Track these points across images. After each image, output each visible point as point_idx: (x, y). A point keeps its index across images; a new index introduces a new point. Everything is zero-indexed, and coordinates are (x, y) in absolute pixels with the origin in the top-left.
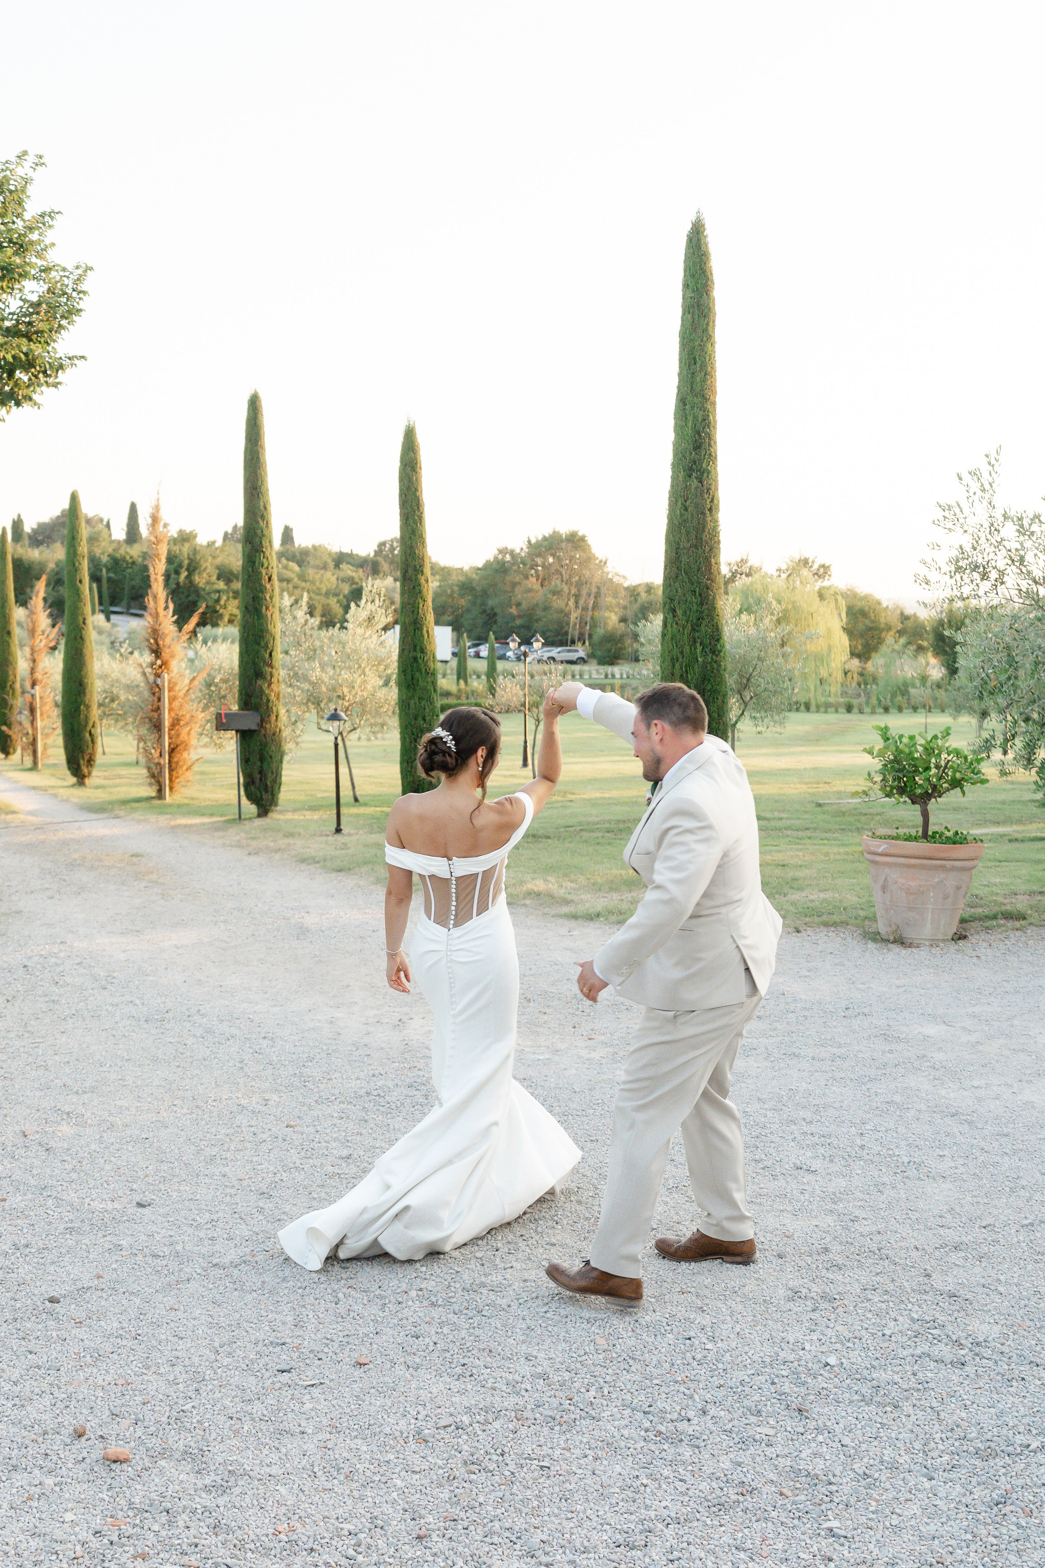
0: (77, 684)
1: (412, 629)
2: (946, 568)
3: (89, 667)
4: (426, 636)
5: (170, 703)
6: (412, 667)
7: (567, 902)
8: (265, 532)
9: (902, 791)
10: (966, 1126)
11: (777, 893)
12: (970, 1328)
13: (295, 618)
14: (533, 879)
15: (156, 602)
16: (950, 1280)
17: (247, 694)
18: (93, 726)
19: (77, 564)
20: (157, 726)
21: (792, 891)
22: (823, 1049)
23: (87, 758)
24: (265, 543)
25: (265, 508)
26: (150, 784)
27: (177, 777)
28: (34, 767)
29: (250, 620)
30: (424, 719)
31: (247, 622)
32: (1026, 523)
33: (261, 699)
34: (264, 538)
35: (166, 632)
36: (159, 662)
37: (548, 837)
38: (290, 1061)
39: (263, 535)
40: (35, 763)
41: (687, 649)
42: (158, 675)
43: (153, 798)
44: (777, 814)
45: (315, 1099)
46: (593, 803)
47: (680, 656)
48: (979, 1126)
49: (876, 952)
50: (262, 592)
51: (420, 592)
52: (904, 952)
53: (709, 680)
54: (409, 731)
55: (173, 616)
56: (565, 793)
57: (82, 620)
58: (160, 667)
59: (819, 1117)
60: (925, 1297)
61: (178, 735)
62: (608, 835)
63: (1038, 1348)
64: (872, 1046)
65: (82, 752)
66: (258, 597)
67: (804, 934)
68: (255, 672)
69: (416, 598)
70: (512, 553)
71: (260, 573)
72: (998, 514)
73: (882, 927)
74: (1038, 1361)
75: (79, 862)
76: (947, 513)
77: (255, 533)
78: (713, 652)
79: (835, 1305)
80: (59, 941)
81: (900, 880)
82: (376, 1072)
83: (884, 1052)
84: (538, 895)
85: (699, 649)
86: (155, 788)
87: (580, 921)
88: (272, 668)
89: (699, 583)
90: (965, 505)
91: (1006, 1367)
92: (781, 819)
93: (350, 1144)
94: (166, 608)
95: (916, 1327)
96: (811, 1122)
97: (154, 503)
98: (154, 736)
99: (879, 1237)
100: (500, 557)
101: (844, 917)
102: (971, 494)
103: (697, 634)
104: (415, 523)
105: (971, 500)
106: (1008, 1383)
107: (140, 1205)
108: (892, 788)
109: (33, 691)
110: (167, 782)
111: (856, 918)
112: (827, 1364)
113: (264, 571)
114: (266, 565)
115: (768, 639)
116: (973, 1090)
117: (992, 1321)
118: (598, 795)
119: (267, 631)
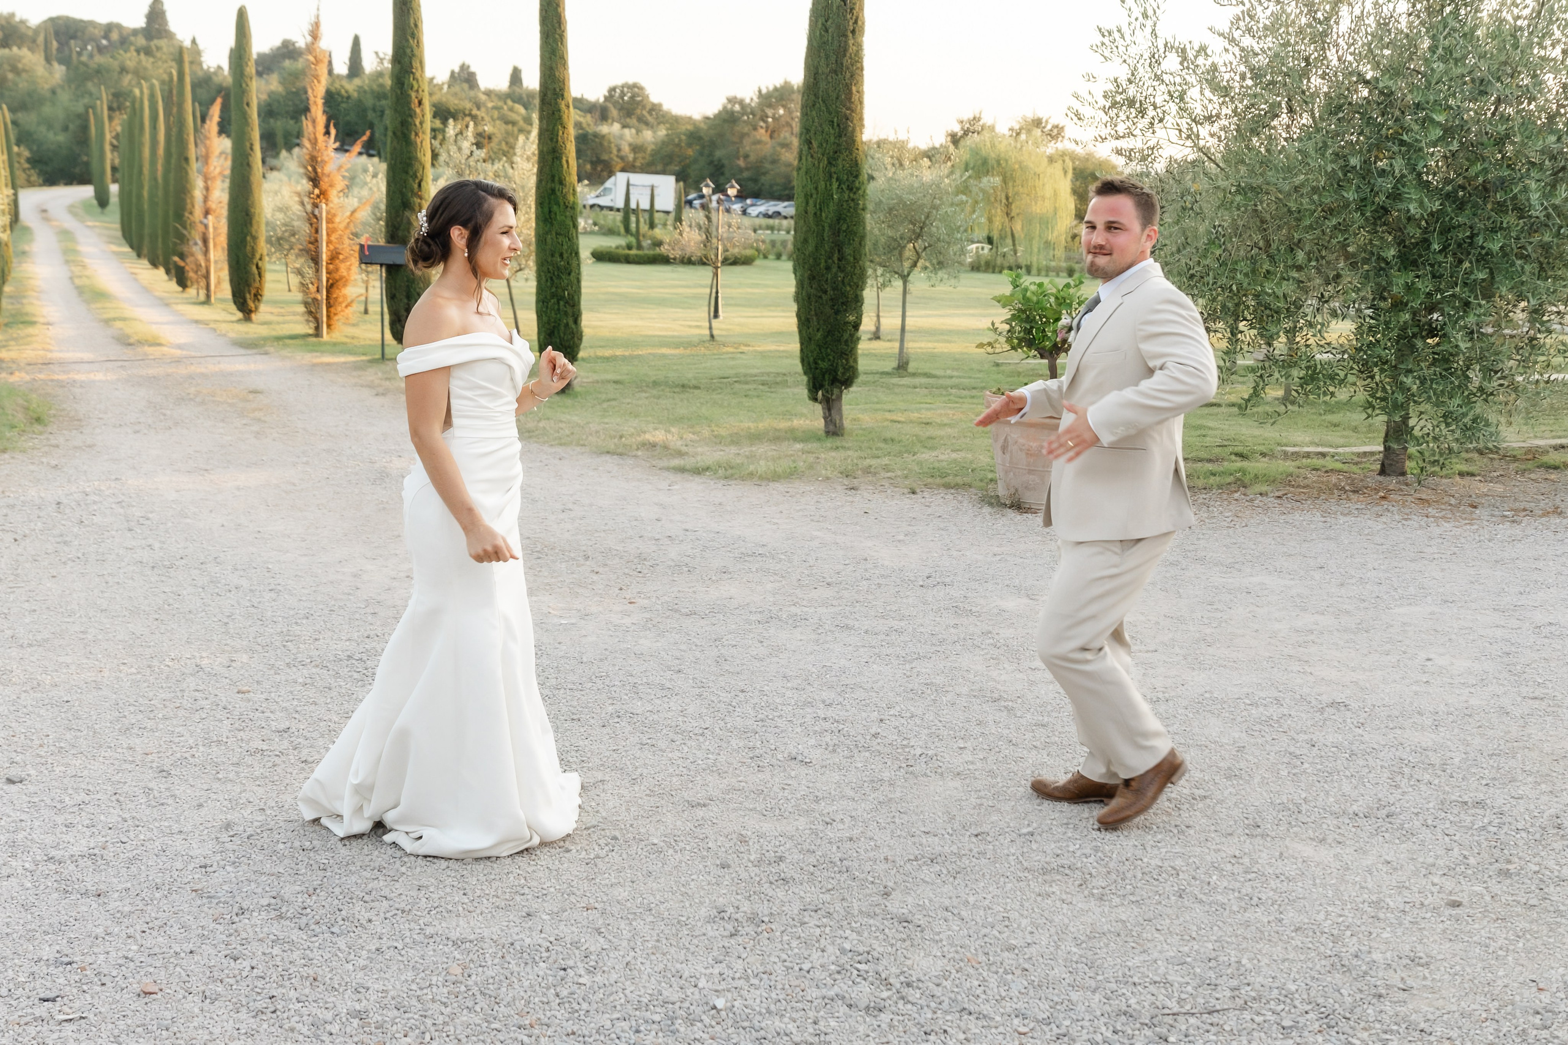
0: (244, 214)
1: (550, 158)
2: (1102, 102)
3: (256, 195)
4: (565, 166)
5: (328, 235)
6: (550, 199)
7: (680, 454)
8: (416, 52)
9: (1030, 344)
10: (1005, 713)
11: (906, 451)
12: (909, 962)
13: (460, 149)
14: (656, 429)
15: (314, 127)
16: (910, 900)
17: (394, 226)
18: (261, 259)
19: (244, 85)
20: (316, 260)
21: (923, 450)
22: (882, 621)
23: (253, 292)
24: (416, 64)
25: (416, 26)
26: (308, 321)
27: (335, 314)
28: (207, 301)
29: (398, 147)
30: (561, 255)
31: (395, 149)
32: (1191, 54)
34: (414, 58)
35: (326, 158)
36: (317, 191)
37: (696, 387)
38: (284, 617)
39: (413, 55)
40: (208, 296)
41: (822, 185)
42: (315, 206)
43: (310, 335)
44: (949, 372)
45: (287, 661)
46: (763, 355)
47: (814, 191)
48: (1019, 714)
49: (988, 517)
50: (411, 116)
51: (560, 118)
52: (1019, 517)
53: (845, 220)
54: (545, 269)
55: (334, 142)
56: (740, 344)
57: (248, 145)
58: (318, 196)
59: (841, 699)
60: (871, 921)
61: (337, 270)
62: (761, 387)
63: (979, 991)
64: (938, 619)
65: (249, 286)
66: (406, 121)
67: (919, 496)
68: (403, 203)
69: (555, 125)
70: (741, 102)
71: (409, 96)
72: (1161, 44)
73: (1001, 491)
74: (972, 1009)
75: (192, 396)
76: (1106, 40)
77: (405, 53)
78: (850, 189)
79: (760, 929)
80: (113, 477)
81: (1021, 441)
82: (372, 633)
83: (948, 627)
84: (654, 445)
85: (835, 185)
86: (312, 325)
87: (686, 475)
88: (421, 199)
89: (837, 112)
90: (1127, 32)
91: (929, 1015)
92: (951, 377)
93: (297, 716)
94: (327, 133)
95: (844, 959)
96: (830, 705)
97: (313, 19)
98: (309, 272)
99: (848, 845)
100: (729, 106)
101: (967, 480)
102: (1133, 20)
103: (833, 169)
104: (555, 41)
105: (1132, 27)
106: (924, 1037)
107: (10, 781)
108: (1020, 340)
109: (205, 221)
110: (325, 319)
111: (981, 480)
112: (714, 1008)
113: (413, 95)
114: (416, 87)
115: (942, 186)
116: (1029, 672)
117: (939, 954)
118: (773, 347)
119: (416, 159)
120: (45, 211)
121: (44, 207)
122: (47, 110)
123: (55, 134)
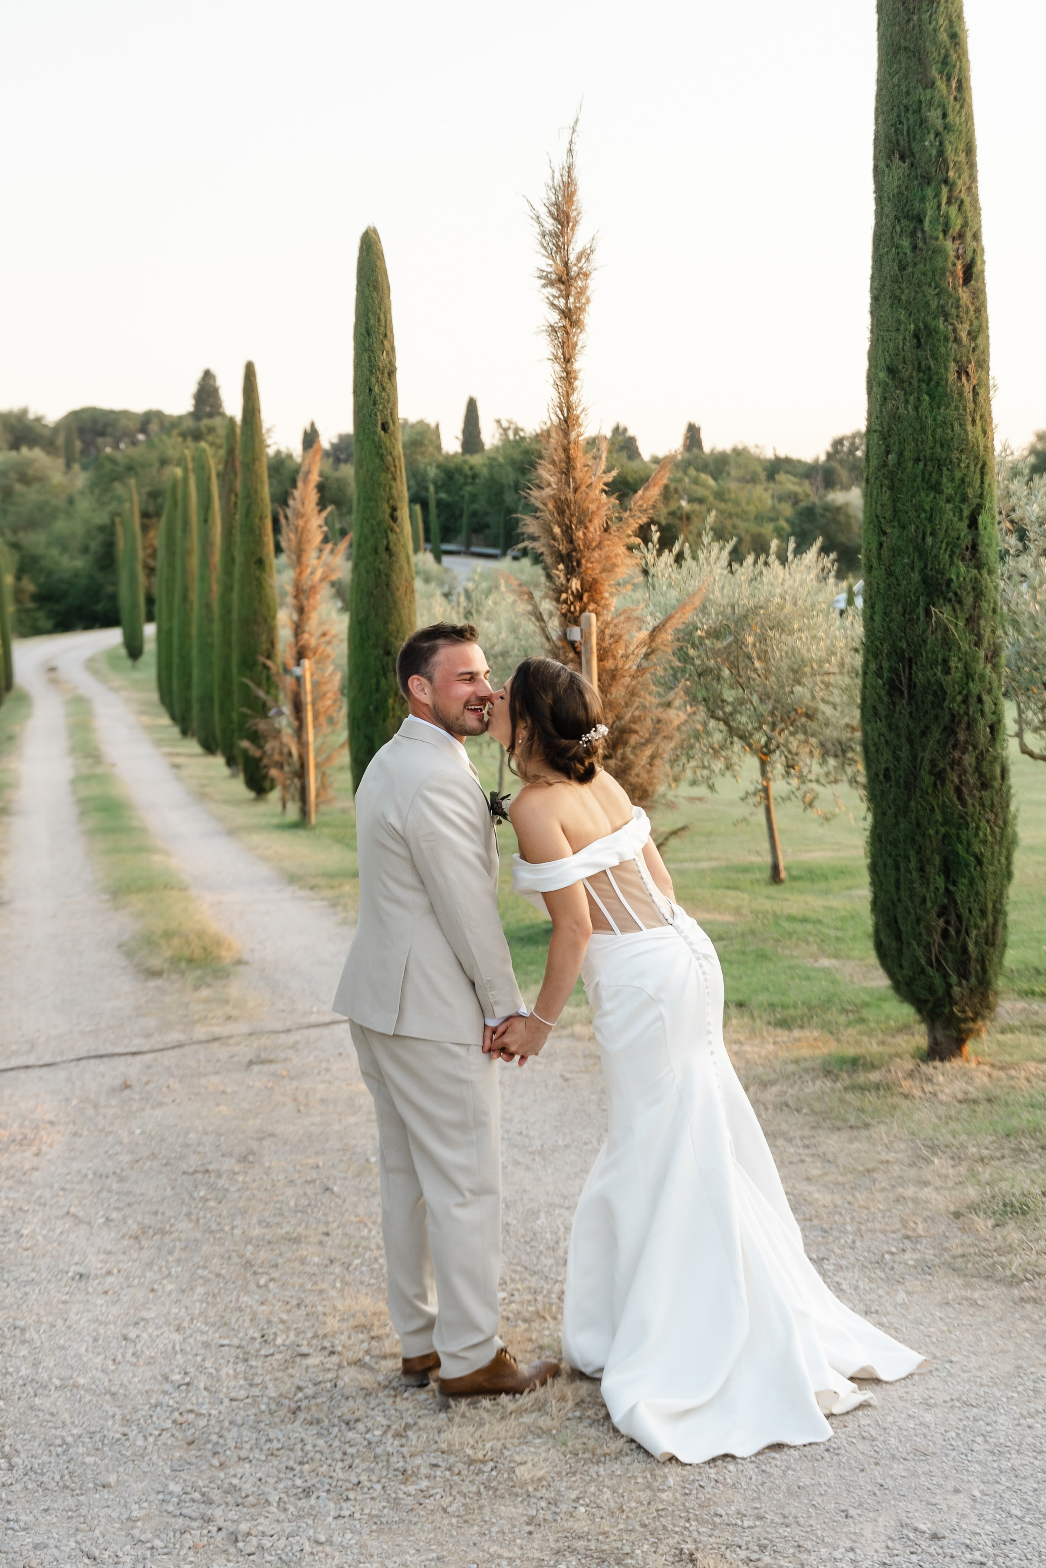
0: (381, 651)
3: (405, 612)
17: (897, 654)
19: (376, 389)
25: (954, 38)
28: (303, 822)
29: (907, 411)
31: (895, 417)
33: (947, 671)
34: (949, 138)
35: (592, 507)
36: (575, 584)
39: (946, 127)
40: (304, 812)
42: (570, 619)
55: (608, 470)
57: (388, 511)
58: (579, 596)
66: (930, 332)
68: (925, 581)
71: (939, 251)
77: (923, 122)
88: (979, 567)
109: (297, 671)
113: (950, 246)
119: (965, 447)
120: (53, 669)
121: (53, 664)
122: (61, 525)
123: (72, 558)
